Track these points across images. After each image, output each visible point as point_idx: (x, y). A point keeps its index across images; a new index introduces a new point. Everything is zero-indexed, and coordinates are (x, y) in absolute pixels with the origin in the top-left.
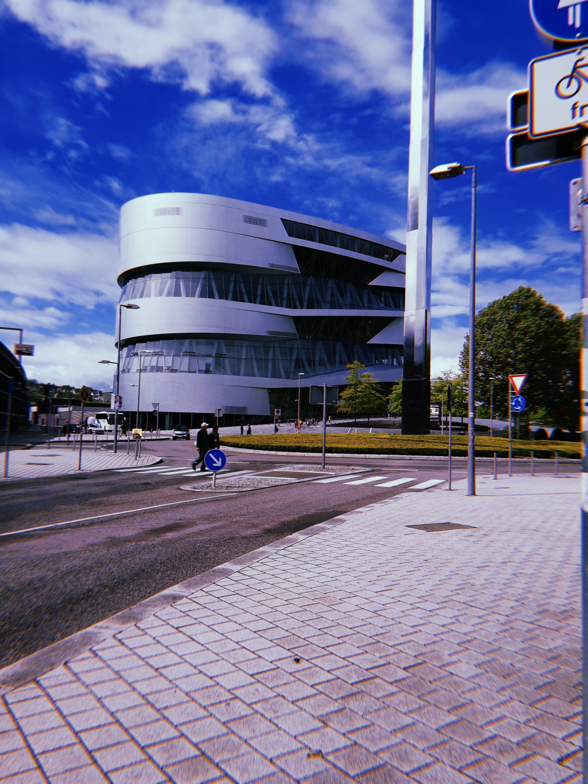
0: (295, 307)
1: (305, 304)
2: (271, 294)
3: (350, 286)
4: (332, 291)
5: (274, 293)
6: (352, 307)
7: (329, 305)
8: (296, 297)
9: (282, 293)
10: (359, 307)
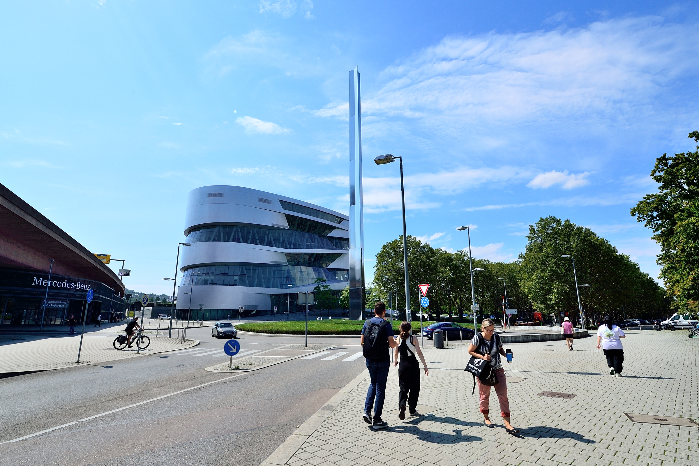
0: (286, 248)
1: (292, 246)
2: (272, 240)
3: (316, 236)
4: (307, 239)
5: (274, 240)
6: (318, 248)
7: (305, 247)
8: (287, 242)
9: (279, 240)
10: (322, 248)
